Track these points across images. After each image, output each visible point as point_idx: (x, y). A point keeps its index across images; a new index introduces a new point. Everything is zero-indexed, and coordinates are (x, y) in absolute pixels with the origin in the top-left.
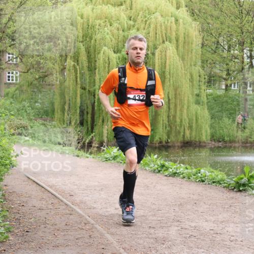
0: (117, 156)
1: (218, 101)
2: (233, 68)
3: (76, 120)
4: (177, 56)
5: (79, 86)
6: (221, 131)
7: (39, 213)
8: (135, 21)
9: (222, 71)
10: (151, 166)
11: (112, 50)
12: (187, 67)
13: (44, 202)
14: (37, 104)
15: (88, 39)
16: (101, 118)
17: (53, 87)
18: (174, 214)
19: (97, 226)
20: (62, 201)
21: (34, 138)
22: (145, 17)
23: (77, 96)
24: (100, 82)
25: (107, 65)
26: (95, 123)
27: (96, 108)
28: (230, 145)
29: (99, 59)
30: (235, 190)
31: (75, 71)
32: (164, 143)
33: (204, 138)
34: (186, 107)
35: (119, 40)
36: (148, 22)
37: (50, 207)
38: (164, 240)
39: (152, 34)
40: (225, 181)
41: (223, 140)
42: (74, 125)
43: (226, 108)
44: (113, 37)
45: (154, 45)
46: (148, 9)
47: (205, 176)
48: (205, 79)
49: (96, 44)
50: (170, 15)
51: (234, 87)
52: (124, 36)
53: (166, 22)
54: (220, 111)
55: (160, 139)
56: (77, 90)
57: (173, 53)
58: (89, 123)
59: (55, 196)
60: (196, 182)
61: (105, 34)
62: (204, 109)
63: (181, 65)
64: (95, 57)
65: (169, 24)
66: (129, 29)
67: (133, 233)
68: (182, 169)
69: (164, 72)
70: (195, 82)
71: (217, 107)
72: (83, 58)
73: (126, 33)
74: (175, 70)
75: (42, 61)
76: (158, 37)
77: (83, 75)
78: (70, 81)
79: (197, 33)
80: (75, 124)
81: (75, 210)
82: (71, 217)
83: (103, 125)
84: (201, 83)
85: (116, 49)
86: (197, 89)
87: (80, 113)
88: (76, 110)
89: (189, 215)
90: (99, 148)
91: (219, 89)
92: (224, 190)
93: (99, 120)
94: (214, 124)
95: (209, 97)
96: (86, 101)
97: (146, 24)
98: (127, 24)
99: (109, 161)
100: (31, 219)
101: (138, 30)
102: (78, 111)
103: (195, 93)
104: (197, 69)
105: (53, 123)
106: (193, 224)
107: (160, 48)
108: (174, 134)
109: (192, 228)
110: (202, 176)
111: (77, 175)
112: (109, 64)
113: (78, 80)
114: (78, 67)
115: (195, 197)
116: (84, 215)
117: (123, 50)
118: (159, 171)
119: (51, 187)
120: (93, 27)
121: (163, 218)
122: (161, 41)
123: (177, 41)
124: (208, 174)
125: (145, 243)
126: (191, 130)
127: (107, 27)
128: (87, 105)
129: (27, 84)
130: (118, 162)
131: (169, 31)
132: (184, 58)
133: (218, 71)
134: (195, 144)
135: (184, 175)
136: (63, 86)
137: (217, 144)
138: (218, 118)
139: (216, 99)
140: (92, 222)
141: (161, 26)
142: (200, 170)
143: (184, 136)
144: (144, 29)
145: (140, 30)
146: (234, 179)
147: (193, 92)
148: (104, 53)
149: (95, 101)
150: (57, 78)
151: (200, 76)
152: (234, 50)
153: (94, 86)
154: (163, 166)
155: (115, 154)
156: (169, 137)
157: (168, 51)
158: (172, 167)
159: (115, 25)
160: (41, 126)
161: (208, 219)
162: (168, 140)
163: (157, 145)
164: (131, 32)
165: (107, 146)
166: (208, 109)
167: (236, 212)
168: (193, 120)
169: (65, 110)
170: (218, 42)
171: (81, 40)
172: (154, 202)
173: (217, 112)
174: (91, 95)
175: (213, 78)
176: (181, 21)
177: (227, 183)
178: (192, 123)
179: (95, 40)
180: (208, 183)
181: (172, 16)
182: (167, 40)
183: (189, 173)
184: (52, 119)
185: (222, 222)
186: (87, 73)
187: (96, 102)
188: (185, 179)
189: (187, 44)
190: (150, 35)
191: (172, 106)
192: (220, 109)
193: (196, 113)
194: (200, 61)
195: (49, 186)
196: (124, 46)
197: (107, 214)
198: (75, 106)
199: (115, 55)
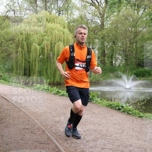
5: (24, 59)
7: (7, 111)
8: (47, 33)
10: (53, 92)
11: (37, 44)
13: (9, 107)
14: (6, 66)
15: (27, 40)
16: (33, 72)
17: (13, 59)
19: (31, 116)
20: (16, 106)
21: (5, 80)
22: (51, 31)
23: (23, 63)
24: (32, 58)
25: (35, 51)
26: (30, 74)
27: (31, 68)
29: (32, 48)
31: (22, 53)
32: (59, 82)
35: (40, 40)
36: (52, 34)
37: (12, 109)
38: (59, 122)
39: (54, 38)
44: (38, 39)
45: (55, 43)
46: (52, 28)
49: (31, 42)
50: (61, 31)
52: (42, 39)
55: (57, 81)
56: (23, 61)
57: (62, 46)
58: (28, 74)
59: (13, 104)
61: (35, 38)
64: (30, 47)
65: (60, 35)
66: (44, 36)
72: (25, 47)
73: (43, 38)
75: (8, 48)
77: (25, 55)
78: (20, 57)
79: (72, 38)
80: (22, 74)
81: (22, 110)
82: (20, 113)
83: (34, 75)
85: (39, 44)
88: (22, 69)
96: (27, 65)
98: (44, 34)
99: (36, 90)
100: (4, 114)
101: (48, 36)
102: (23, 69)
105: (13, 74)
107: (57, 44)
108: (63, 79)
112: (36, 50)
113: (23, 56)
114: (23, 51)
116: (25, 112)
118: (57, 94)
120: (30, 35)
121: (58, 113)
122: (57, 41)
123: (64, 41)
125: (51, 123)
127: (35, 35)
128: (27, 67)
129: (2, 58)
130: (40, 90)
131: (60, 37)
136: (17, 59)
140: (29, 115)
141: (57, 35)
144: (51, 36)
148: (34, 46)
149: (30, 65)
150: (14, 55)
153: (30, 59)
154: (58, 92)
155: (39, 87)
156: (60, 80)
157: (60, 45)
158: (62, 92)
159: (39, 34)
160: (8, 75)
163: (56, 83)
164: (45, 37)
167: (87, 110)
169: (17, 68)
171: (25, 40)
172: (55, 107)
174: (29, 63)
176: (65, 33)
179: (31, 40)
181: (62, 31)
182: (60, 41)
184: (12, 72)
186: (27, 53)
189: (68, 42)
195: (11, 100)
196: (42, 43)
197: (35, 112)
198: (22, 67)
199: (39, 47)
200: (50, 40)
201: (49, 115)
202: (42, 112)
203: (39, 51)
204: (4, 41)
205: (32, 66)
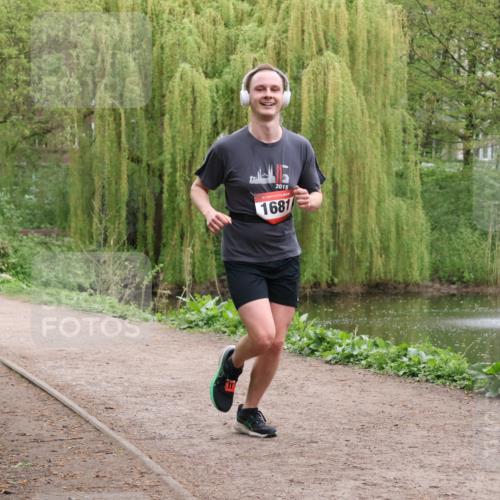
0: (213, 317)
1: (448, 190)
2: (481, 112)
3: (120, 234)
4: (351, 83)
5: (125, 154)
6: (455, 259)
7: (35, 450)
9: (457, 118)
10: (293, 339)
11: (201, 70)
12: (375, 110)
13: (45, 425)
14: (27, 196)
16: (177, 228)
17: (66, 156)
18: (346, 450)
19: (169, 479)
20: (88, 422)
21: (21, 276)
23: (120, 178)
24: (174, 146)
25: (189, 106)
26: (164, 241)
27: (165, 206)
28: (477, 290)
29: (170, 92)
30: (487, 395)
31: (115, 120)
32: (324, 285)
33: (416, 276)
34: (373, 202)
35: (218, 46)
36: (283, 6)
37: (60, 435)
39: (293, 33)
40: (465, 375)
41: (461, 278)
42: (115, 245)
43: (465, 204)
44: (204, 40)
45: (299, 59)
47: (420, 363)
48: (416, 136)
49: (164, 57)
51: (485, 156)
52: (228, 38)
53: (326, 5)
54: (452, 213)
55: (315, 276)
56: (120, 164)
57: (343, 78)
58: (150, 239)
59: (71, 410)
60: (399, 376)
61: (185, 32)
62: (415, 208)
63: (361, 104)
64: (161, 87)
65: (332, 10)
66: (240, 21)
67: (253, 494)
68: (364, 347)
69: (322, 122)
70: (393, 145)
71: (445, 201)
73: (233, 32)
74: (347, 116)
76: (306, 40)
77: (133, 130)
78: (104, 142)
79: (397, 30)
80: (117, 242)
81: (118, 441)
82: (110, 458)
83: (182, 244)
84: (406, 147)
85: (209, 68)
86: (398, 160)
87: (127, 218)
88: (118, 211)
89: (381, 452)
90: (172, 299)
91: (449, 160)
92: (463, 395)
93: (173, 234)
94: (439, 243)
95: (425, 179)
96: (142, 191)
97: (278, 9)
98: (235, 8)
99: (196, 329)
100: (16, 463)
101: (261, 23)
102: (124, 213)
103: (395, 169)
104: (399, 115)
105: (67, 239)
106: (391, 475)
107: (312, 65)
108: (346, 266)
109: (389, 484)
110: (412, 363)
111: (123, 361)
112: (194, 102)
113: (124, 139)
114: (122, 111)
115: (395, 411)
117: (227, 70)
118: (313, 352)
119: (61, 390)
120: (157, 16)
121: (322, 461)
122: (315, 49)
123: (352, 48)
124: (425, 358)
126: (387, 257)
127: (189, 15)
128: (144, 200)
129: (5, 148)
130: (217, 331)
131: (332, 26)
132: (370, 89)
133: (447, 120)
134: (395, 288)
135: (369, 360)
136: (88, 155)
137: (445, 289)
138: (447, 228)
139: (443, 183)
140: (158, 469)
141: (314, 13)
142: (406, 349)
143: (370, 269)
144: (275, 21)
145: (266, 23)
146: (485, 370)
147: (389, 167)
148: (181, 78)
149: (162, 188)
150: (73, 135)
151: (404, 131)
152: (483, 71)
153: (160, 154)
154: (321, 339)
155: (211, 313)
156: (335, 273)
157: (332, 71)
158: (344, 342)
159: (208, 11)
160: (38, 249)
161: (427, 461)
162: (332, 280)
163: (308, 291)
164: (245, 27)
165: (192, 294)
166: (424, 207)
168: (390, 232)
169: (92, 209)
170: (446, 51)
172: (301, 423)
173: (446, 213)
174: (154, 175)
175: (434, 136)
177: (469, 380)
178: (388, 240)
179: (162, 48)
180: (425, 379)
182: (327, 47)
183: (382, 355)
184: (64, 232)
185: (459, 469)
186: (143, 123)
187: (165, 190)
188: (372, 370)
189: (374, 54)
190: (290, 34)
191: (342, 201)
192: (452, 207)
193: (398, 216)
194: (406, 95)
195: (56, 386)
196: (228, 60)
197: (191, 451)
198: (117, 202)
199: (208, 83)
200: (271, 43)
201: (266, 473)
202: (230, 455)
203: (208, 109)
204: (14, 51)
205: (174, 192)
